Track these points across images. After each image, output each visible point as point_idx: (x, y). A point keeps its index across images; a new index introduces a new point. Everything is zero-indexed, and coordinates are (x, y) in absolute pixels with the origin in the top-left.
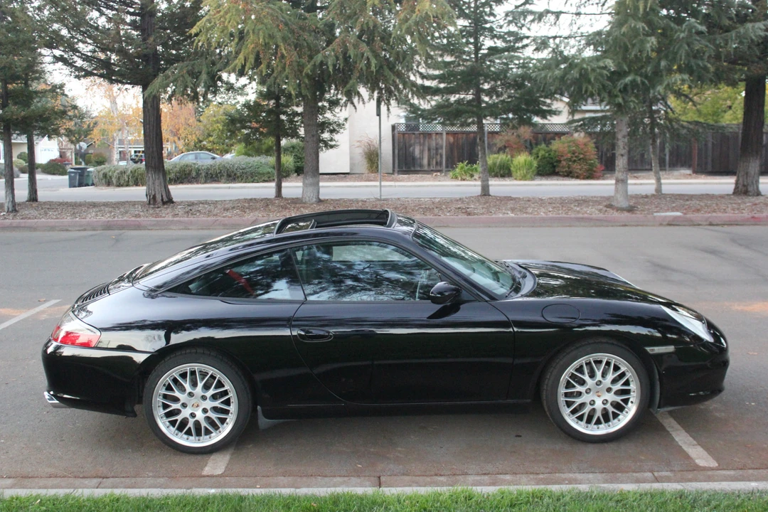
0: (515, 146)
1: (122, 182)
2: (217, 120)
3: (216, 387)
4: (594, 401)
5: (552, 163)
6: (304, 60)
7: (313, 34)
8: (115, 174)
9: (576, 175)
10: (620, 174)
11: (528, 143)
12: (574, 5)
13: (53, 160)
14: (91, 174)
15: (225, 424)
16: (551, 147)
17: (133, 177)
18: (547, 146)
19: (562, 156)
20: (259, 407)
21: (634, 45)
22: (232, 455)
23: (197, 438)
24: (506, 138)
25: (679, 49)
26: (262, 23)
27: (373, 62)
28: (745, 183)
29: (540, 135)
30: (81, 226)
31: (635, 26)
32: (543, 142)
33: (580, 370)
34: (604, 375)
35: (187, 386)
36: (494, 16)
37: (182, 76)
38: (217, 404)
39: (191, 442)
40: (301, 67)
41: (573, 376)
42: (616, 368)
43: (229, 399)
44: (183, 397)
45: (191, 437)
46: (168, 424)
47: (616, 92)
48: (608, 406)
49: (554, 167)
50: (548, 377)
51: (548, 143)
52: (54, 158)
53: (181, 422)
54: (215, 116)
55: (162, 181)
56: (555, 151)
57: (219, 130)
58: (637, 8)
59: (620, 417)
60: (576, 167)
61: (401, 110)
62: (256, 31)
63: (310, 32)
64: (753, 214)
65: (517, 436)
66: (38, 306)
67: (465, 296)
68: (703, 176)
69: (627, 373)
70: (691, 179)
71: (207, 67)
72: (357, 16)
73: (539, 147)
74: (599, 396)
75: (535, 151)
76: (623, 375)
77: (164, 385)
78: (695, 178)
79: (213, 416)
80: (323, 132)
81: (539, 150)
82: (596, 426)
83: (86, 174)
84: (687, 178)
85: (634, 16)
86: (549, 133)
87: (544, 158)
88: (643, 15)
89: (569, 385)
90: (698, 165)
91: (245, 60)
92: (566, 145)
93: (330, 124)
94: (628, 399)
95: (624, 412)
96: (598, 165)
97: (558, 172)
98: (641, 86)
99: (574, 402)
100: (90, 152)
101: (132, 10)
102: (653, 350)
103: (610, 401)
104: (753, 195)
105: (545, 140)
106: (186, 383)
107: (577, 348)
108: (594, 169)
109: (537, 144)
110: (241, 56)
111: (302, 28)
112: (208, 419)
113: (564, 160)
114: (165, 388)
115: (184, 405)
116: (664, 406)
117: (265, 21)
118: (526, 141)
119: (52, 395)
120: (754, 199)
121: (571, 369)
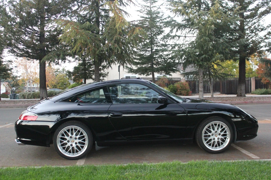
0: (162, 85)
1: (29, 97)
2: (61, 79)
3: (80, 135)
4: (214, 138)
5: (175, 91)
6: (96, 49)
7: (99, 41)
8: (27, 95)
9: (183, 94)
10: (201, 89)
11: (167, 84)
12: (184, 34)
13: (3, 93)
14: (18, 96)
15: (83, 149)
16: (174, 85)
17: (33, 95)
18: (173, 85)
19: (178, 88)
20: (96, 142)
21: (205, 45)
22: (86, 160)
23: (73, 154)
24: (159, 82)
25: (219, 46)
26: (83, 36)
27: (120, 50)
28: (241, 93)
29: (170, 82)
30: (17, 106)
31: (205, 39)
32: (172, 84)
33: (209, 127)
34: (218, 129)
35: (70, 134)
36: (157, 39)
37: (54, 55)
38: (80, 141)
39: (71, 155)
40: (95, 51)
41: (207, 130)
42: (222, 127)
43: (85, 139)
44: (68, 138)
45: (70, 154)
46: (62, 148)
47: (199, 60)
48: (220, 140)
49: (176, 92)
50: (198, 130)
51: (173, 84)
52: (4, 92)
53: (67, 147)
54: (60, 77)
55: (46, 92)
56: (176, 87)
57: (62, 82)
58: (206, 33)
59: (224, 144)
60: (183, 92)
61: (127, 70)
62: (81, 39)
63: (98, 41)
64: (244, 101)
65: (187, 153)
66: (5, 125)
67: (169, 101)
68: (224, 95)
69: (225, 129)
70: (220, 95)
71: (63, 53)
72: (114, 36)
73: (170, 85)
74: (216, 137)
75: (169, 87)
76: (224, 129)
77: (61, 134)
78: (222, 95)
79: (79, 145)
80: (100, 77)
81: (170, 86)
82: (215, 148)
83: (16, 96)
84: (219, 95)
85: (205, 36)
86: (173, 81)
87: (172, 89)
88: (208, 35)
89: (206, 133)
90: (222, 91)
91: (77, 48)
92: (179, 84)
93: (103, 74)
94: (226, 137)
95: (225, 142)
96: (190, 91)
97: (177, 94)
98: (207, 58)
99: (208, 139)
100: (16, 91)
101: (37, 35)
102: (234, 120)
103: (220, 138)
104: (243, 96)
105: (172, 83)
106: (69, 133)
107: (208, 119)
108: (189, 92)
109: (169, 85)
110: (75, 47)
111: (96, 39)
112: (77, 146)
113: (179, 90)
114: (61, 135)
115: (68, 141)
116: (238, 140)
117: (84, 36)
118: (166, 83)
119: (18, 140)
120: (244, 97)
121: (206, 127)
